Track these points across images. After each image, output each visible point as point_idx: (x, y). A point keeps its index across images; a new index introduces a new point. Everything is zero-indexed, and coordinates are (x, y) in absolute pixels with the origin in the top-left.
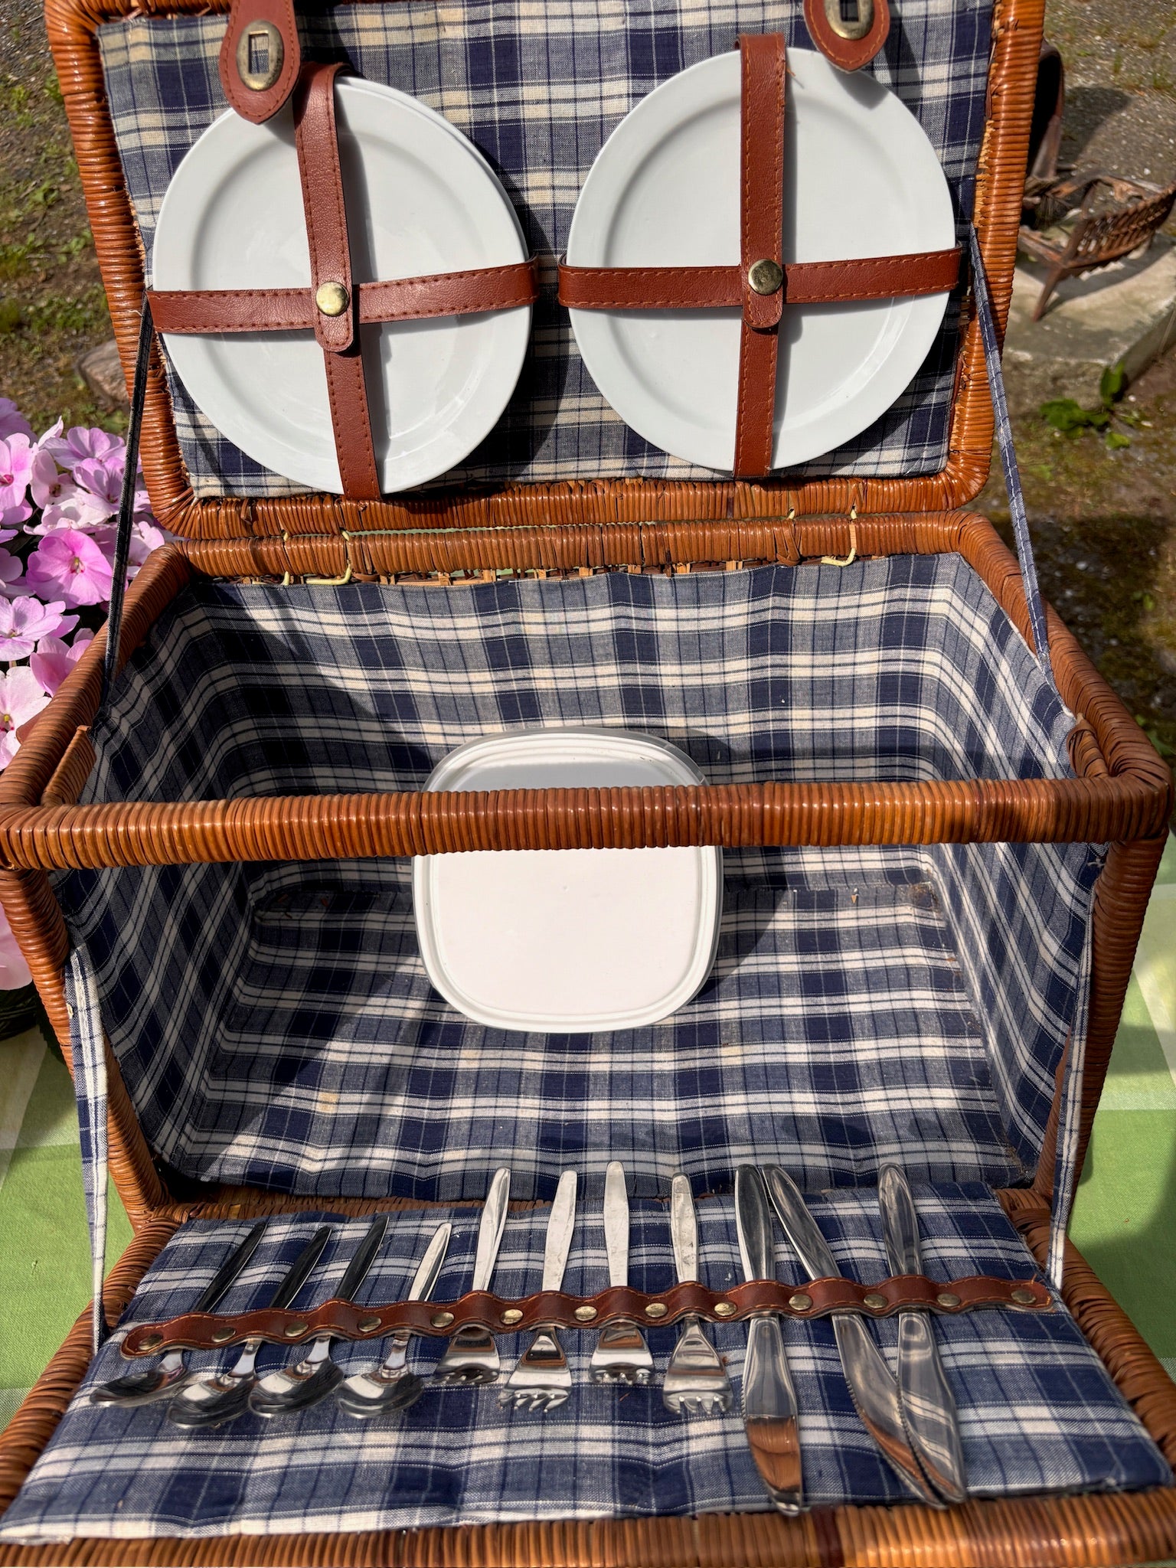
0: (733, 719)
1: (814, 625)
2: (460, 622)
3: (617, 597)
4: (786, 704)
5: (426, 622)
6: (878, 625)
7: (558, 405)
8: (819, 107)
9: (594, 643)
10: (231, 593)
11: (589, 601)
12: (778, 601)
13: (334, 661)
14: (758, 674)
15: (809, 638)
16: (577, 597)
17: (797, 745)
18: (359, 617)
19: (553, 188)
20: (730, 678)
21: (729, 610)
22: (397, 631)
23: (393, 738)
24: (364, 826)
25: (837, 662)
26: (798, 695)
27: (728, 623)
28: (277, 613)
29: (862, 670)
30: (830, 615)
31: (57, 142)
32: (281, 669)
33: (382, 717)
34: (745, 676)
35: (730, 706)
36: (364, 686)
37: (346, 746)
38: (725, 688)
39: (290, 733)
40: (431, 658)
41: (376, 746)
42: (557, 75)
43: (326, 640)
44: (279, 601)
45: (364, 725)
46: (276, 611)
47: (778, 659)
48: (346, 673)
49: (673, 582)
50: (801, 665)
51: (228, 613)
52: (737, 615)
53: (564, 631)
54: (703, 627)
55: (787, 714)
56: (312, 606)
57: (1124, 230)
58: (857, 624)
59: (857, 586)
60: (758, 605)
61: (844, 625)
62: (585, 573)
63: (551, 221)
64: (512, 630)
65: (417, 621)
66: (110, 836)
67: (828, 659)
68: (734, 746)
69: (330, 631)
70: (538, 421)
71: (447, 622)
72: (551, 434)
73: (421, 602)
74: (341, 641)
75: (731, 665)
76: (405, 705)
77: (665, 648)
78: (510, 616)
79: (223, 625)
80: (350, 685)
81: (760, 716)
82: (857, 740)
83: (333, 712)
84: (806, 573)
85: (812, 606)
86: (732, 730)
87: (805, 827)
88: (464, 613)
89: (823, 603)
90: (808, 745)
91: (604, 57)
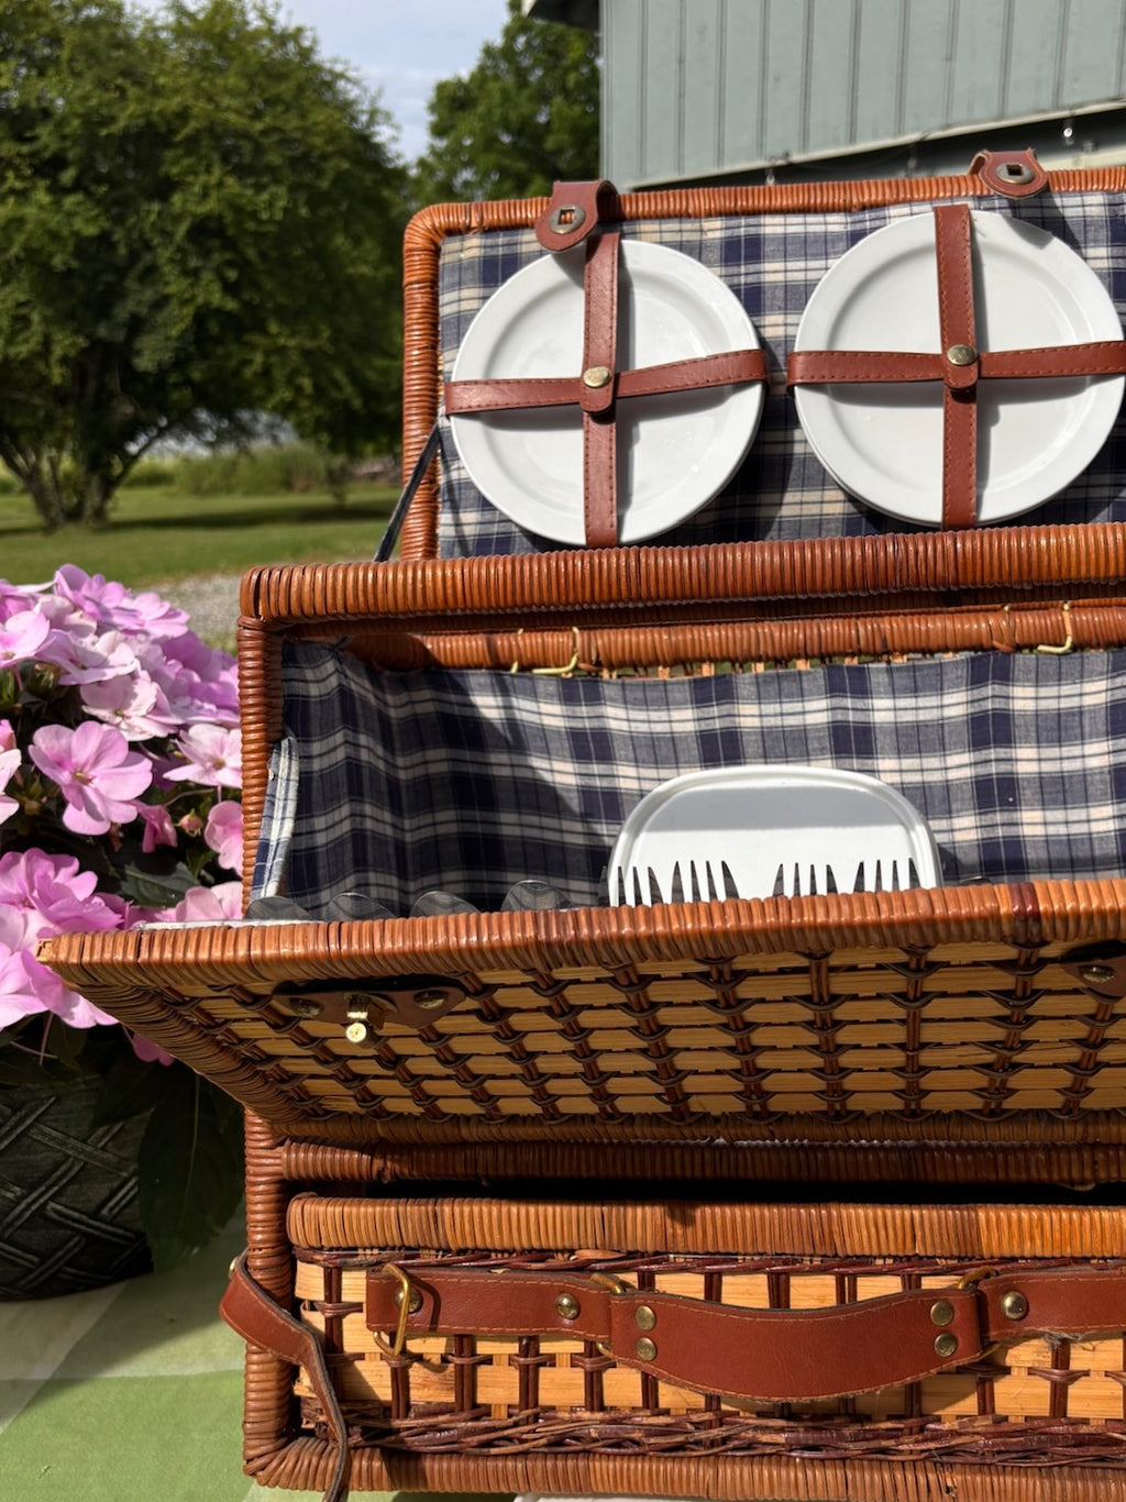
0: (958, 823)
1: (1037, 714)
2: (676, 715)
3: (834, 689)
4: (1014, 804)
5: (642, 715)
6: (1103, 712)
7: (782, 498)
8: (999, 252)
9: (810, 735)
10: (459, 679)
11: (806, 693)
12: (998, 689)
13: (547, 753)
14: (982, 770)
15: (1033, 729)
16: (795, 690)
17: (1032, 854)
18: (577, 709)
19: (786, 325)
20: (952, 775)
21: (948, 699)
22: (613, 724)
23: (595, 841)
25: (1065, 755)
26: (1027, 793)
27: (948, 712)
28: (499, 701)
29: (1093, 763)
30: (1052, 704)
32: (493, 758)
33: (587, 816)
34: (967, 773)
35: (954, 807)
36: (572, 781)
37: (545, 848)
38: (947, 786)
39: (490, 829)
40: (643, 754)
41: (576, 848)
42: (791, 256)
43: (543, 731)
44: (504, 690)
45: (566, 825)
46: (499, 699)
47: (1002, 752)
48: (557, 765)
49: (890, 671)
50: (1027, 760)
51: (453, 698)
52: (955, 704)
53: (779, 723)
54: (921, 718)
55: (1016, 816)
56: (534, 695)
58: (1081, 713)
59: (1077, 675)
60: (977, 694)
61: (1067, 714)
62: (802, 665)
63: (783, 347)
64: (727, 723)
65: (634, 714)
67: (1054, 752)
68: (960, 856)
69: (547, 721)
70: (764, 513)
71: (663, 715)
72: (775, 526)
73: (640, 695)
74: (557, 732)
75: (954, 760)
76: (610, 805)
77: (883, 741)
78: (726, 709)
79: (447, 709)
80: (559, 778)
81: (987, 819)
82: (1096, 846)
83: (538, 809)
84: (1023, 660)
85: (1033, 695)
86: (959, 837)
88: (680, 704)
89: (1043, 692)
90: (1043, 854)
91: (829, 246)
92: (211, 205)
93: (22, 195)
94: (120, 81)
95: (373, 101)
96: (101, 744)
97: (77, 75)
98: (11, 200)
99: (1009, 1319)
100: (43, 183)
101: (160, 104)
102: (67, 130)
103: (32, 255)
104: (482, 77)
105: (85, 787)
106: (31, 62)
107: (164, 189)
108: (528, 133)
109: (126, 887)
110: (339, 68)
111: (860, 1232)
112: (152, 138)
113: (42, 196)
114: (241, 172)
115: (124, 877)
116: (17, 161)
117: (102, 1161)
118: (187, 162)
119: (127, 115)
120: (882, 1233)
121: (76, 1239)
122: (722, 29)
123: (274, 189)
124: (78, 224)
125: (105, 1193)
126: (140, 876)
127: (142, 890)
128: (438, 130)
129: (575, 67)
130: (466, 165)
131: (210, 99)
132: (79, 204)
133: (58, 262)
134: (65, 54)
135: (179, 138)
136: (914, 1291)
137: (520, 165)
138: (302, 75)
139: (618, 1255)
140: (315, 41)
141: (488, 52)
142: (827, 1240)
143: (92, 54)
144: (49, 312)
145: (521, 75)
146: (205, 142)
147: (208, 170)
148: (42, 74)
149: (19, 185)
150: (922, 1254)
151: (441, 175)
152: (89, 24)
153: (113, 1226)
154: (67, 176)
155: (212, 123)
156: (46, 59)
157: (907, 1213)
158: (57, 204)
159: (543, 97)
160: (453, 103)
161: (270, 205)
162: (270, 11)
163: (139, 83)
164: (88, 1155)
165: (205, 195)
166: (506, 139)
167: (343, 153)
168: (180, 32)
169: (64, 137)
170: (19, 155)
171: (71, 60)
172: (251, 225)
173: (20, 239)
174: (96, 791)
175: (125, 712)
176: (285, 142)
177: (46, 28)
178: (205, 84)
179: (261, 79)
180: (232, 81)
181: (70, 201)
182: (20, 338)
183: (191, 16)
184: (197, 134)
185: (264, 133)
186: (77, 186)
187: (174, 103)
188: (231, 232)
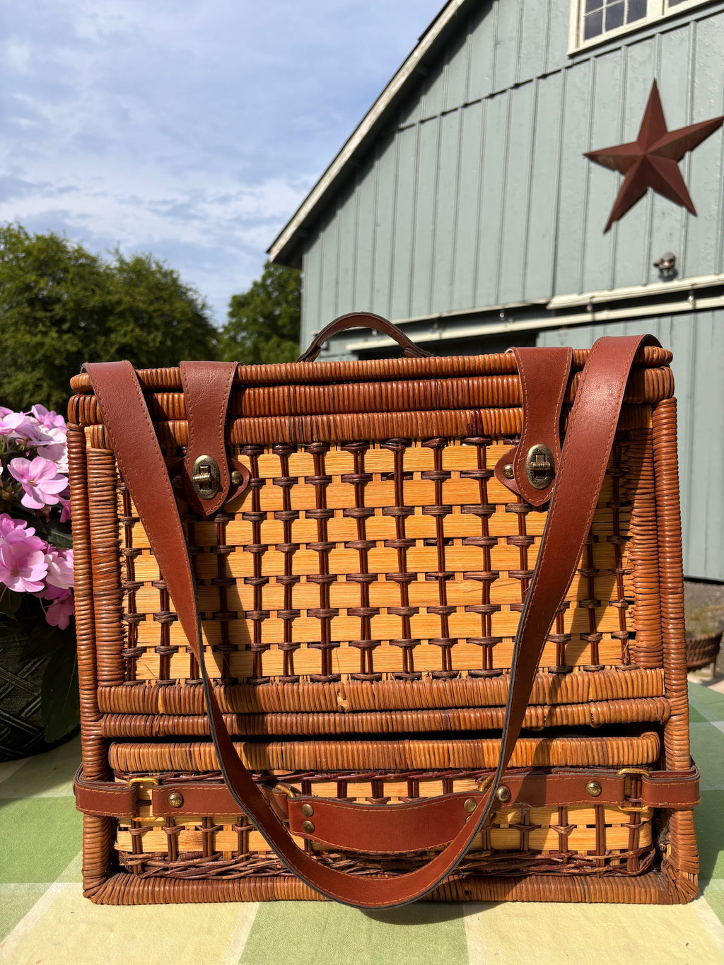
92: (127, 339)
93: (45, 334)
94: (93, 287)
95: (204, 300)
96: (44, 468)
97: (74, 285)
98: (40, 336)
99: (501, 802)
100: (54, 329)
101: (109, 298)
102: (68, 307)
103: (46, 358)
104: (252, 294)
105: (35, 488)
106: (54, 279)
107: (108, 332)
108: (271, 319)
109: (50, 539)
110: (189, 287)
111: (420, 758)
112: (105, 312)
113: (54, 334)
114: (142, 327)
115: (49, 534)
116: (44, 320)
117: (24, 685)
118: (119, 321)
119: (94, 301)
120: (432, 758)
121: (6, 729)
122: (355, 270)
123: (156, 333)
124: (69, 346)
125: (24, 704)
126: (58, 534)
127: (58, 541)
128: (232, 315)
129: (292, 292)
130: (244, 330)
131: (131, 296)
132: (69, 338)
133: (57, 362)
134: (70, 276)
135: (116, 311)
136: (449, 795)
137: (268, 331)
138: (172, 289)
139: (291, 772)
140: (178, 276)
141: (255, 284)
142: (403, 762)
143: (81, 277)
144: (52, 383)
145: (269, 295)
146: (128, 315)
147: (128, 325)
148: (59, 283)
149: (44, 329)
150: (454, 767)
151: (232, 333)
152: (82, 265)
153: (27, 723)
154: (66, 326)
155: (131, 307)
156: (61, 279)
157: (445, 745)
158: (60, 338)
159: (278, 304)
160: (239, 304)
161: (154, 340)
162: (161, 264)
163: (102, 289)
164: (17, 682)
165: (125, 335)
166: (261, 320)
167: (188, 320)
168: (121, 270)
169: (66, 310)
170: (45, 317)
171: (72, 280)
172: (145, 348)
173: (41, 352)
174: (40, 489)
175: (59, 462)
176: (163, 315)
177: (62, 266)
178: (130, 291)
179: (155, 290)
180: (142, 289)
181: (66, 337)
182: (36, 394)
183: (127, 264)
184: (125, 310)
185: (155, 311)
186: (69, 330)
187: (115, 298)
188: (136, 351)
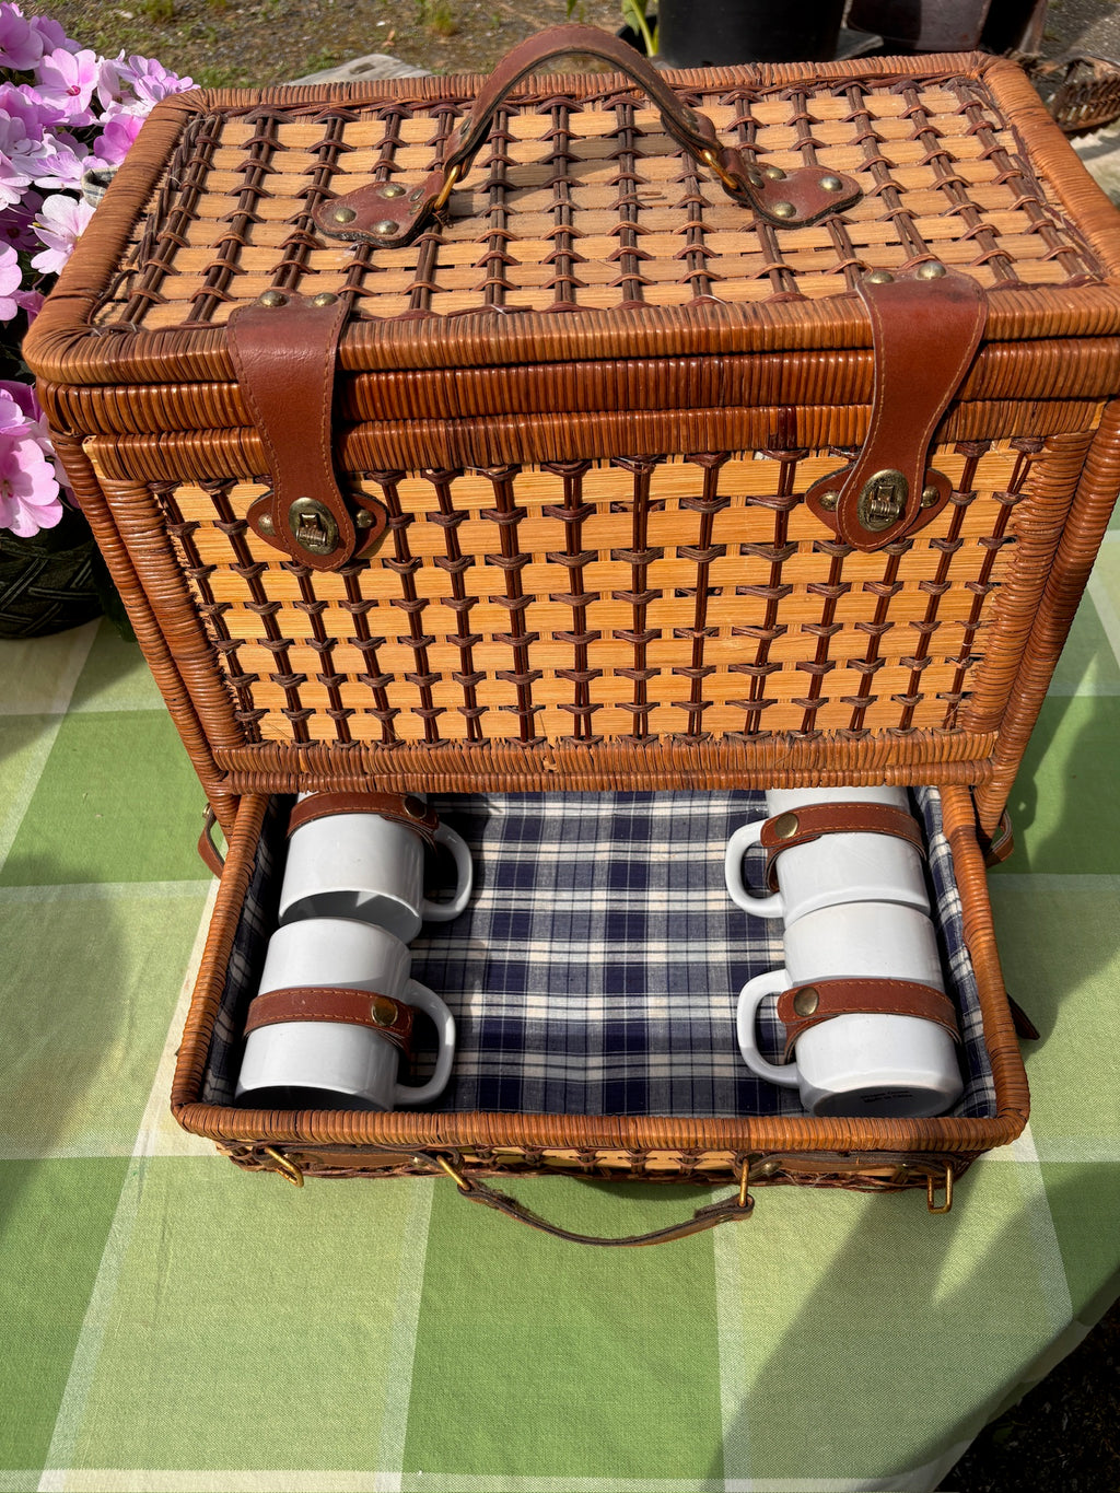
24: (402, 387)
31: (88, 18)
57: (1102, 100)
66: (165, 399)
87: (820, 383)
117: (62, 555)
121: (55, 605)
125: (69, 575)
